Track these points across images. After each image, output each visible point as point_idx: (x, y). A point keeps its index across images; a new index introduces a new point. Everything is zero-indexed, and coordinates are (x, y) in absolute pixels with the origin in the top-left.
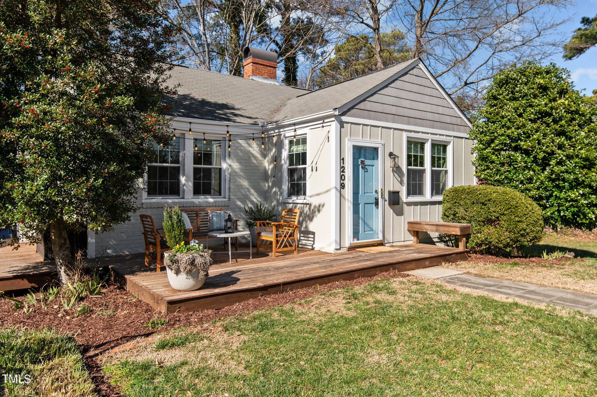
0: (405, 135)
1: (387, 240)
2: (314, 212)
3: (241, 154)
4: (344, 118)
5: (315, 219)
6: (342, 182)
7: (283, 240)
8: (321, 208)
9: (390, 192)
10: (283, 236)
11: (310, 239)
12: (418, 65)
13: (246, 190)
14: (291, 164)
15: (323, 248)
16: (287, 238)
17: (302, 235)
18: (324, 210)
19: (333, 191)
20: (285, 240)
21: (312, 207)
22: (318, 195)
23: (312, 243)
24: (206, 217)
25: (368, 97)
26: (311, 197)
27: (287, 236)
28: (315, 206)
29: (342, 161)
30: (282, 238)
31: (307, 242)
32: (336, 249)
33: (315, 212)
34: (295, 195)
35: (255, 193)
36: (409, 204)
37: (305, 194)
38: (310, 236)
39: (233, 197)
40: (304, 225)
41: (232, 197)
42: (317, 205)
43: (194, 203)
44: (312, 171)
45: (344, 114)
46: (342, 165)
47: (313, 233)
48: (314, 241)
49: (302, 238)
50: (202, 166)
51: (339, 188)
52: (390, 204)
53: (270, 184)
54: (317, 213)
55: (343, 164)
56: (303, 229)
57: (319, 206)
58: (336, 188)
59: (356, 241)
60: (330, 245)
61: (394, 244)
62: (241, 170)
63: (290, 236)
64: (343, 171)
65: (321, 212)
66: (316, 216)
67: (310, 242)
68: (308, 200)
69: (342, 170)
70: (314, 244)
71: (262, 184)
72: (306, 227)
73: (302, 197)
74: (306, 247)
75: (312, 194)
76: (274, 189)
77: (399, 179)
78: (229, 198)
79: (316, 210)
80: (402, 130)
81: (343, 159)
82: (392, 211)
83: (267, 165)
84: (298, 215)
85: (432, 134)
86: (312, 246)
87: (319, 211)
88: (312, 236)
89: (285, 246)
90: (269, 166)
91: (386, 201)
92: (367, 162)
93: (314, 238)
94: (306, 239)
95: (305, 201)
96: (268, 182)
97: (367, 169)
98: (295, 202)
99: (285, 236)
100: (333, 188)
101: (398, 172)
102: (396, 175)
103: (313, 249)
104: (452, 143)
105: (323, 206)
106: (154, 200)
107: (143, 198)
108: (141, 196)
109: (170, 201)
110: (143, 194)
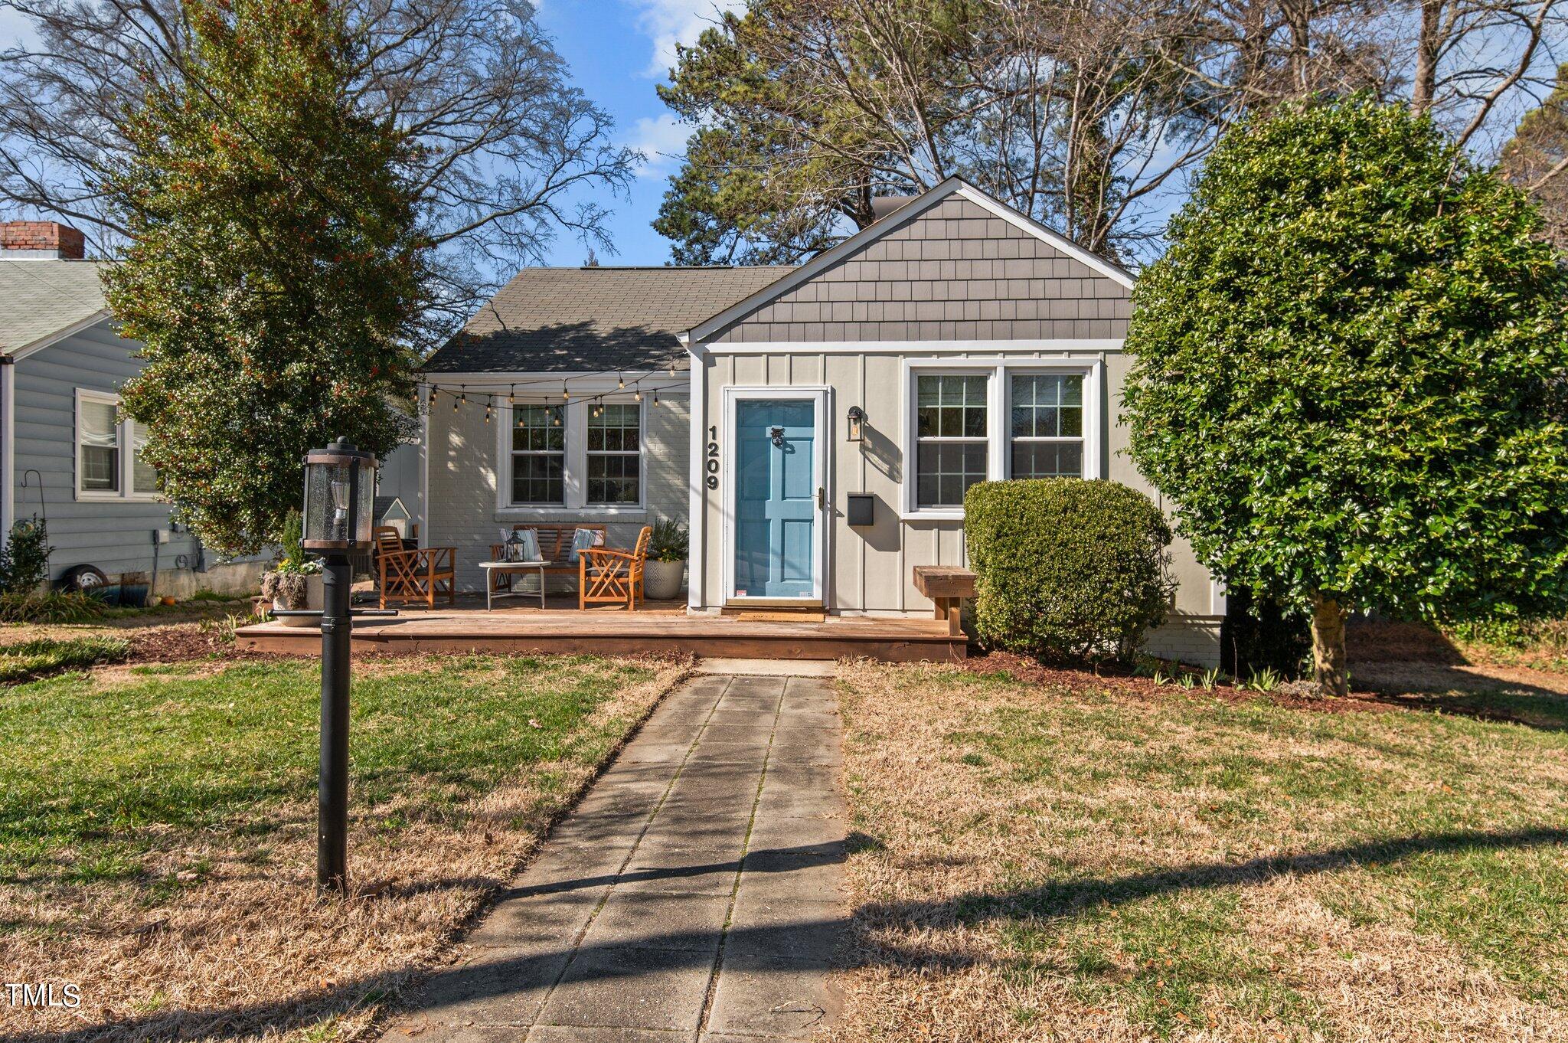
0: (903, 365)
1: (844, 603)
3: (668, 427)
4: (713, 347)
6: (710, 474)
7: (602, 582)
9: (852, 498)
10: (602, 575)
12: (953, 193)
13: (679, 494)
16: (610, 579)
20: (607, 582)
24: (571, 540)
25: (780, 295)
27: (612, 576)
29: (710, 434)
30: (599, 579)
32: (694, 609)
36: (919, 525)
39: (653, 507)
41: (650, 505)
45: (712, 338)
46: (710, 440)
51: (699, 488)
52: (852, 523)
59: (743, 596)
61: (869, 614)
62: (669, 456)
64: (713, 454)
69: (709, 451)
77: (885, 467)
78: (650, 510)
80: (895, 354)
81: (714, 429)
82: (859, 540)
85: (1005, 353)
89: (607, 593)
91: (841, 515)
92: (789, 432)
97: (792, 447)
99: (607, 576)
101: (879, 452)
102: (874, 458)
104: (1097, 368)
106: (516, 510)
107: (499, 505)
108: (494, 503)
109: (541, 511)
110: (499, 500)
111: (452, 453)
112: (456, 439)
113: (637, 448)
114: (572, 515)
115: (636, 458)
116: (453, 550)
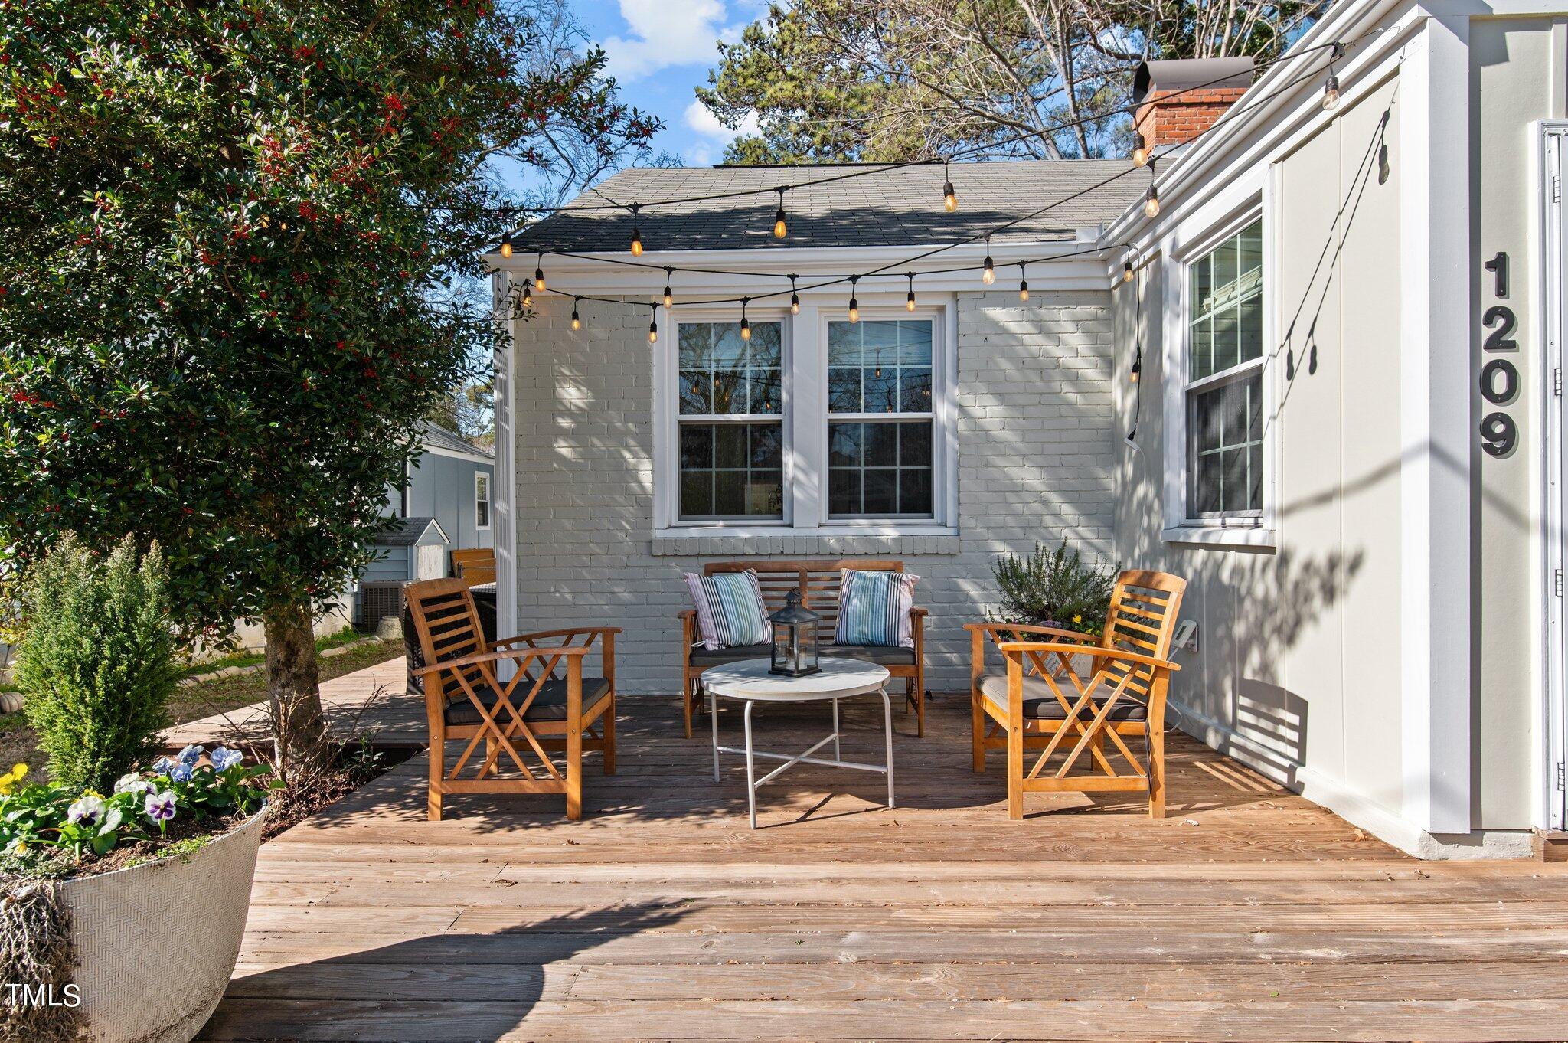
2: (1298, 595)
3: (1003, 362)
5: (1308, 634)
6: (1488, 408)
7: (1072, 736)
8: (1340, 576)
10: (1072, 713)
11: (1283, 731)
14: (1201, 366)
15: (1349, 802)
16: (1094, 725)
17: (1243, 701)
18: (1358, 591)
19: (1418, 473)
20: (1086, 736)
21: (1294, 571)
22: (1324, 499)
23: (1294, 753)
24: (832, 593)
26: (1285, 512)
27: (1100, 716)
28: (1308, 567)
29: (1489, 278)
30: (1064, 726)
31: (1271, 742)
32: (1443, 838)
33: (1308, 598)
34: (1215, 508)
35: (1066, 509)
37: (1257, 501)
38: (1284, 715)
39: (972, 523)
40: (1255, 658)
41: (966, 521)
42: (1321, 560)
43: (819, 540)
44: (1290, 375)
46: (1490, 300)
47: (1300, 706)
48: (1301, 746)
49: (1243, 716)
50: (863, 415)
51: (1464, 456)
53: (1130, 469)
54: (1317, 602)
55: (1502, 290)
56: (1248, 675)
57: (1333, 564)
58: (1436, 451)
60: (1396, 797)
63: (1115, 717)
64: (1500, 342)
65: (1341, 605)
66: (1314, 618)
67: (1282, 747)
68: (1273, 530)
69: (1487, 332)
70: (1301, 762)
71: (1100, 473)
72: (1265, 668)
73: (1247, 516)
74: (1263, 767)
75: (1287, 500)
76: (1141, 490)
78: (958, 528)
79: (1315, 584)
81: (1500, 264)
83: (1120, 397)
84: (1172, 605)
86: (1291, 771)
87: (1330, 593)
88: (1294, 719)
89: (1089, 766)
90: (1123, 398)
93: (1302, 729)
94: (1264, 724)
95: (1257, 538)
96: (1120, 461)
98: (1212, 540)
99: (1086, 716)
100: (1414, 453)
103: (1293, 790)
105: (1355, 565)
106: (694, 533)
107: (656, 524)
108: (648, 518)
109: (744, 534)
110: (656, 513)
111: (565, 423)
112: (572, 395)
113: (925, 404)
114: (808, 539)
115: (928, 425)
116: (609, 633)
